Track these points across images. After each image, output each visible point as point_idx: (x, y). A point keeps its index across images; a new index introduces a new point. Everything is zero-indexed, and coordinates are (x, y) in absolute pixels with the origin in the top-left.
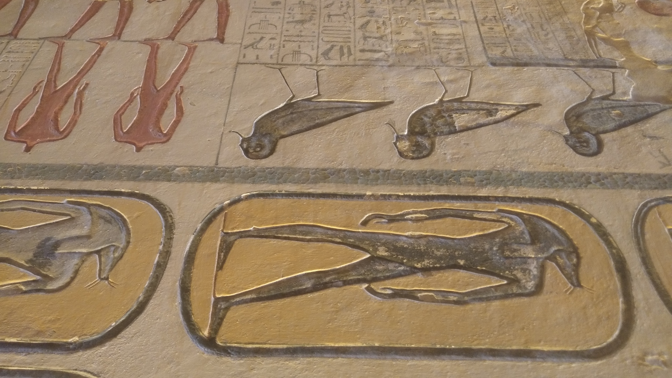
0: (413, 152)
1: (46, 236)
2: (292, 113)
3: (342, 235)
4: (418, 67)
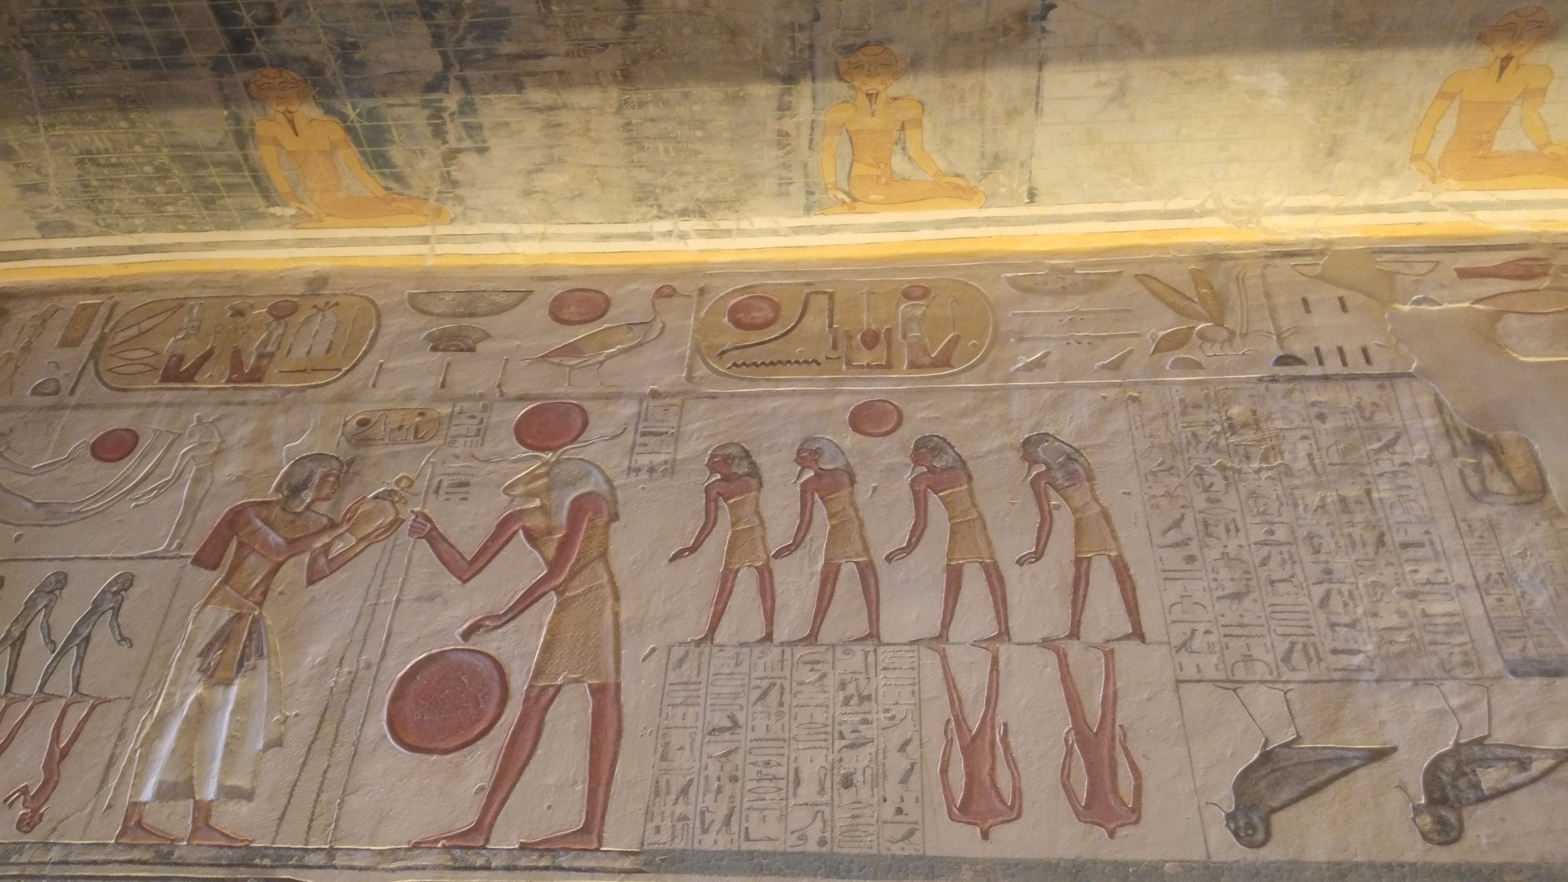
0: (1439, 833)
2: (1273, 771)
4: (1416, 682)
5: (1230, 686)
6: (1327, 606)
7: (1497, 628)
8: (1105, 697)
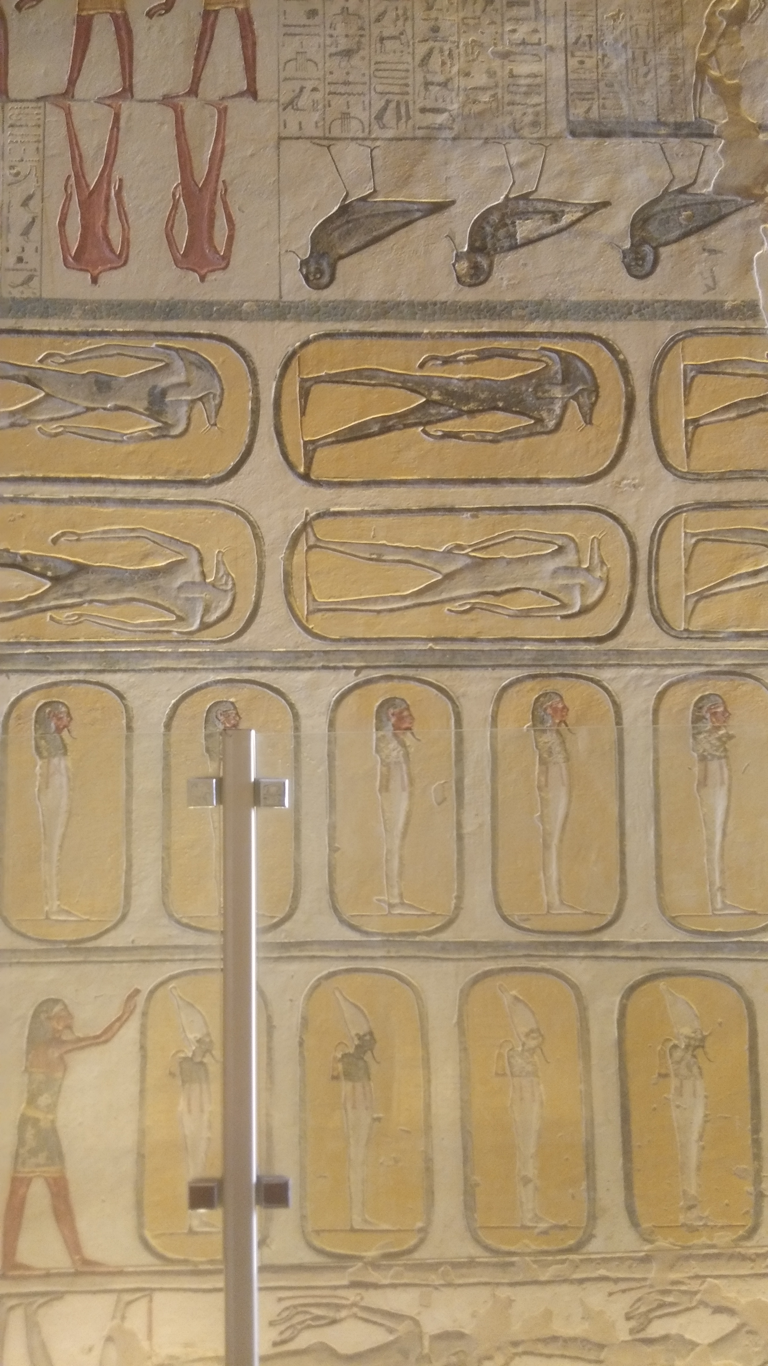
0: (471, 277)
1: (151, 384)
2: (348, 222)
3: (402, 379)
4: (487, 140)
5: (325, 142)
6: (427, 64)
7: (571, 90)
8: (213, 153)
